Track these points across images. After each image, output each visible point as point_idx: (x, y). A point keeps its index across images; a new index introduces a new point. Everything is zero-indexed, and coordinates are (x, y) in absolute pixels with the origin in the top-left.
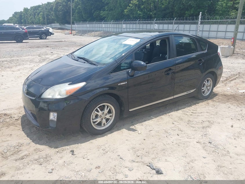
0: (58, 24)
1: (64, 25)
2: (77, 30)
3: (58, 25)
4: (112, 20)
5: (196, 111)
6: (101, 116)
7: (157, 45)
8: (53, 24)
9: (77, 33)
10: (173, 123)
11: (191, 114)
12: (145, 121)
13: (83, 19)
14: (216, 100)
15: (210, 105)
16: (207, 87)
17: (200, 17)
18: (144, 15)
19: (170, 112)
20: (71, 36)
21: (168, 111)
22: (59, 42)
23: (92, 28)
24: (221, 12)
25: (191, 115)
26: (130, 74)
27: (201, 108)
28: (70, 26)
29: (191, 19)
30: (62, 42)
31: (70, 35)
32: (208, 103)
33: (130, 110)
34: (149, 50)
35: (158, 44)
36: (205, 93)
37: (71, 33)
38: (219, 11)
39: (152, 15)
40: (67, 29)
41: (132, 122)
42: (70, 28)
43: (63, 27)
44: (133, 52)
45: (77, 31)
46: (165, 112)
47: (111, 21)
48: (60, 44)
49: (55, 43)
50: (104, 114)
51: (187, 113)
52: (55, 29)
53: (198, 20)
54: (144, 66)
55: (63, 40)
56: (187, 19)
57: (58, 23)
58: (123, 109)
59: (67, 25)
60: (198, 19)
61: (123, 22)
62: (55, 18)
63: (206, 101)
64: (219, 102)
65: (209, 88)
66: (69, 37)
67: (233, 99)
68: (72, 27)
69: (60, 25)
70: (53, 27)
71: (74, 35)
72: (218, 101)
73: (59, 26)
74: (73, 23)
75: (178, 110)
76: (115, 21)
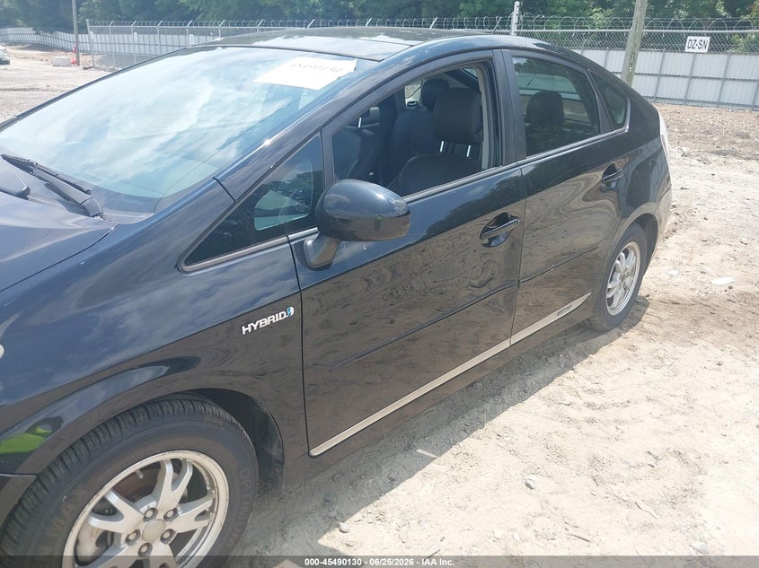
0: (29, 30)
1: (52, 33)
2: (102, 53)
3: (28, 34)
4: (220, 18)
5: (601, 392)
6: (137, 532)
7: (407, 101)
8: (10, 30)
9: (101, 62)
10: (528, 485)
11: (589, 413)
12: (393, 482)
13: (121, 14)
14: (654, 329)
15: (644, 357)
16: (623, 278)
17: (515, 20)
18: (327, 10)
19: (494, 414)
20: (73, 72)
21: (487, 407)
22: (25, 90)
23: (153, 47)
24: (565, 11)
25: (591, 421)
26: (314, 260)
27: (616, 377)
28: (72, 37)
29: (486, 23)
30: (38, 92)
31: (74, 68)
32: (632, 348)
33: (315, 452)
34: (378, 124)
35: (413, 95)
36: (615, 304)
37: (77, 63)
38: (559, 6)
39: (352, 10)
40: (62, 49)
41: (327, 502)
42: (73, 46)
43: (48, 39)
44: (320, 129)
45: (97, 58)
46: (475, 413)
47: (216, 24)
48: (23, 98)
49: (7, 93)
50: (160, 516)
51: (571, 412)
52: (19, 46)
53: (509, 29)
54: (391, 214)
55: (42, 85)
56: (474, 23)
57: (28, 26)
58: (275, 452)
59: (61, 35)
60: (510, 23)
61: (258, 27)
62: (17, 8)
63: (620, 335)
64: (667, 336)
65: (627, 281)
66: (66, 75)
67: (711, 319)
68: (77, 42)
69: (38, 34)
70: (11, 38)
71: (85, 69)
72: (661, 332)
73: (35, 38)
74: (83, 29)
75: (525, 393)
76: (232, 25)
